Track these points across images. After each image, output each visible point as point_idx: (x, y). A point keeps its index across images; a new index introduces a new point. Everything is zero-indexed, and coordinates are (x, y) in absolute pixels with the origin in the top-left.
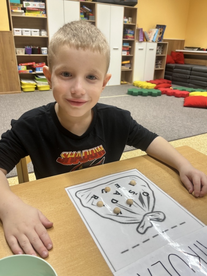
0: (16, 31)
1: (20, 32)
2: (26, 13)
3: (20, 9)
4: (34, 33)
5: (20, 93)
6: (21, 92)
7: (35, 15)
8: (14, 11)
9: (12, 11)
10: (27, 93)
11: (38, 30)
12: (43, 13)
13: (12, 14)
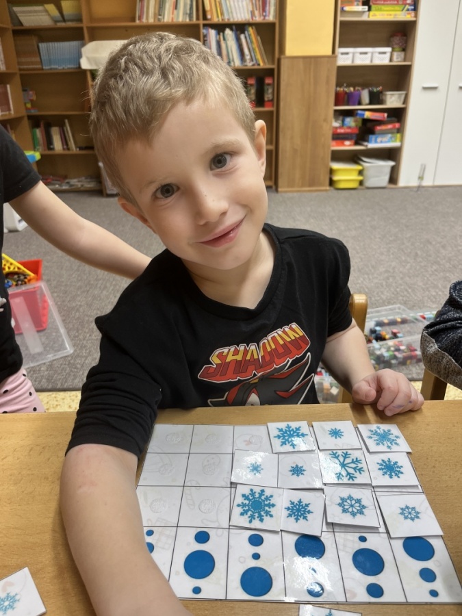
0: (342, 54)
1: (350, 56)
2: (371, 13)
3: (360, 3)
4: (380, 56)
5: (326, 190)
6: (328, 188)
7: (390, 15)
8: (347, 8)
9: (342, 9)
10: (340, 192)
11: (389, 50)
12: (408, 10)
13: (341, 16)
